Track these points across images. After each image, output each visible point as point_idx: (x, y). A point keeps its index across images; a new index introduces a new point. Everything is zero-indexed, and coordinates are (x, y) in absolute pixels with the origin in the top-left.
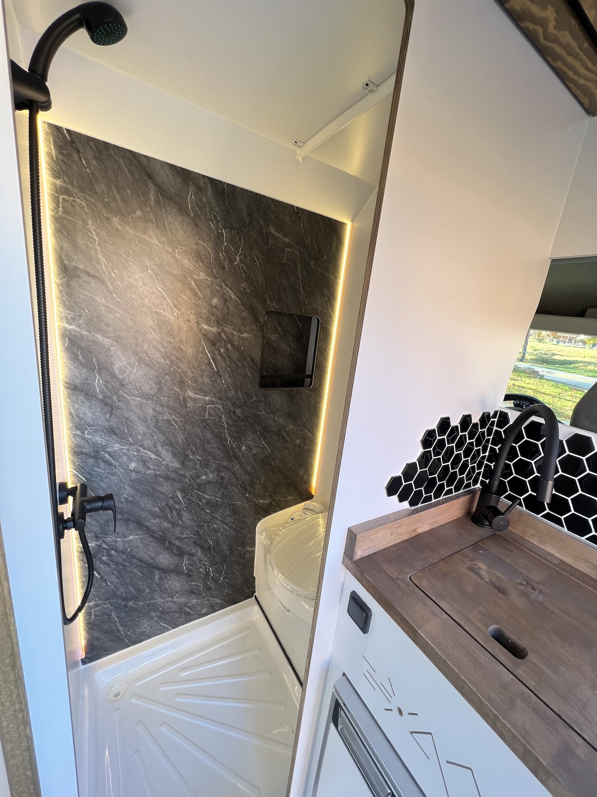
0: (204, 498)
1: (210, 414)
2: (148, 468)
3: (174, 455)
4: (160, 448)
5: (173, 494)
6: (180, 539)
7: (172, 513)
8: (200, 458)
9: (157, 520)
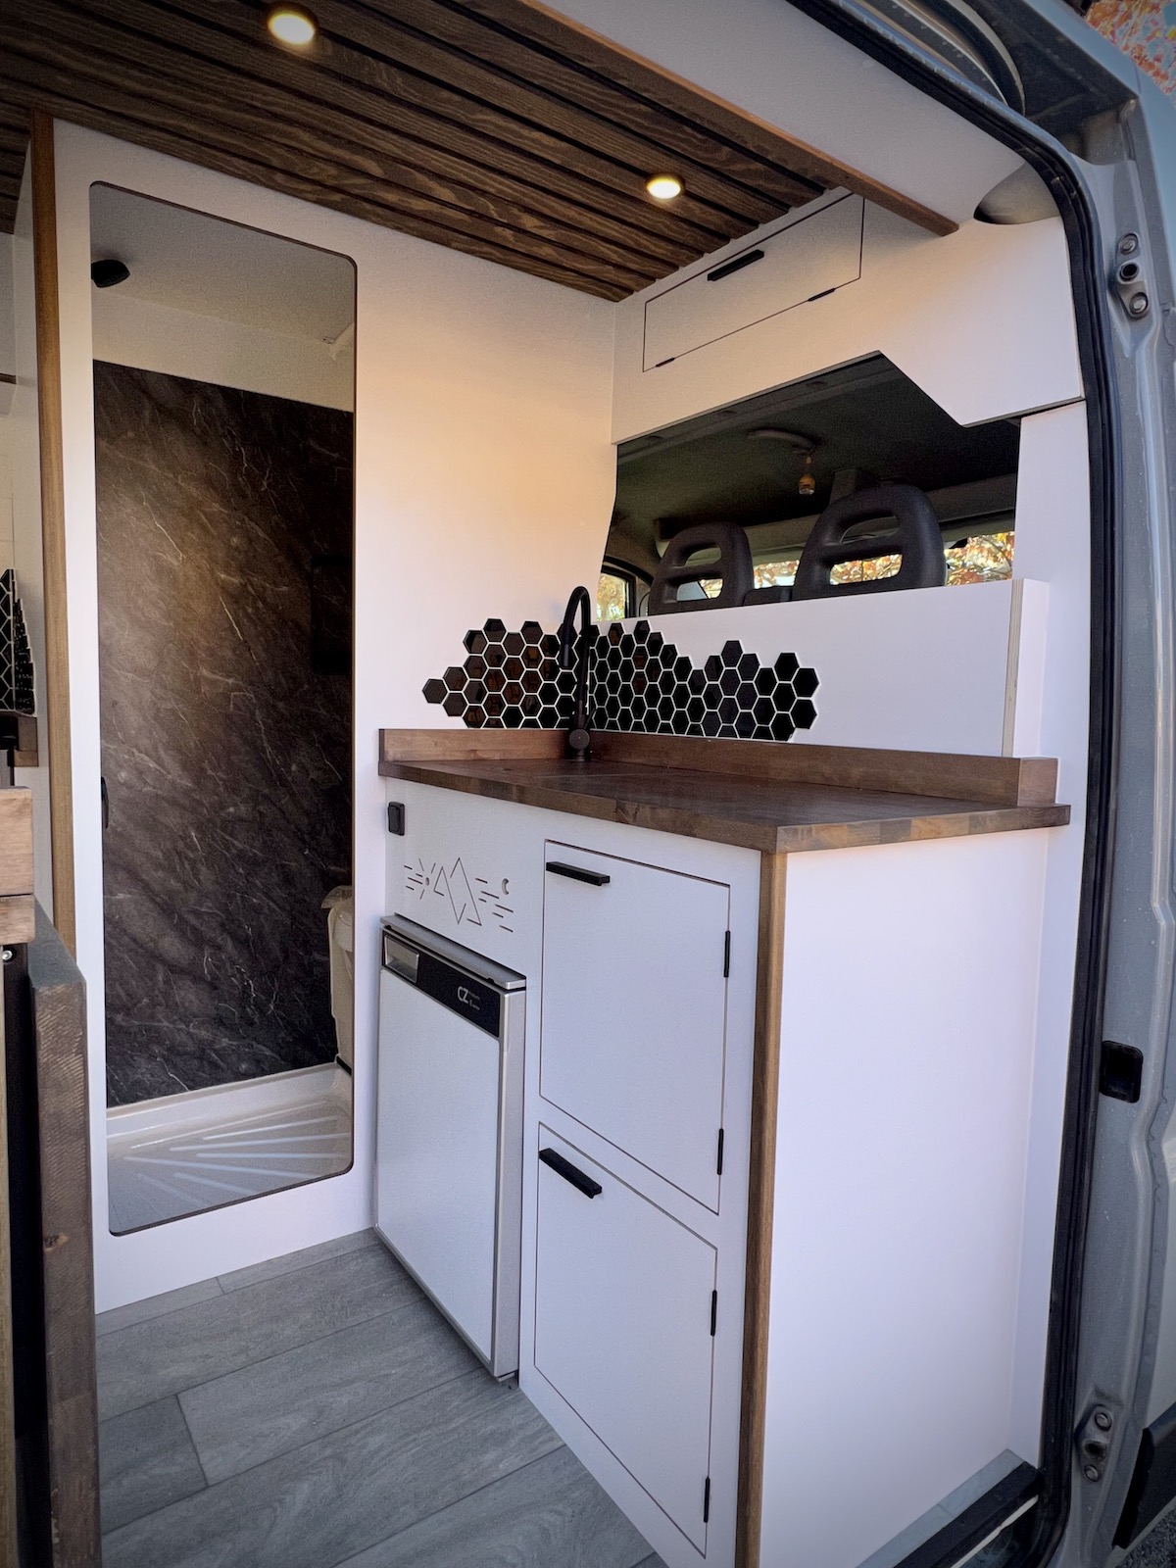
0: (234, 845)
1: (236, 707)
2: (146, 783)
3: (184, 767)
4: (162, 752)
5: (184, 831)
6: (197, 914)
7: (183, 864)
8: (224, 777)
9: (160, 874)
